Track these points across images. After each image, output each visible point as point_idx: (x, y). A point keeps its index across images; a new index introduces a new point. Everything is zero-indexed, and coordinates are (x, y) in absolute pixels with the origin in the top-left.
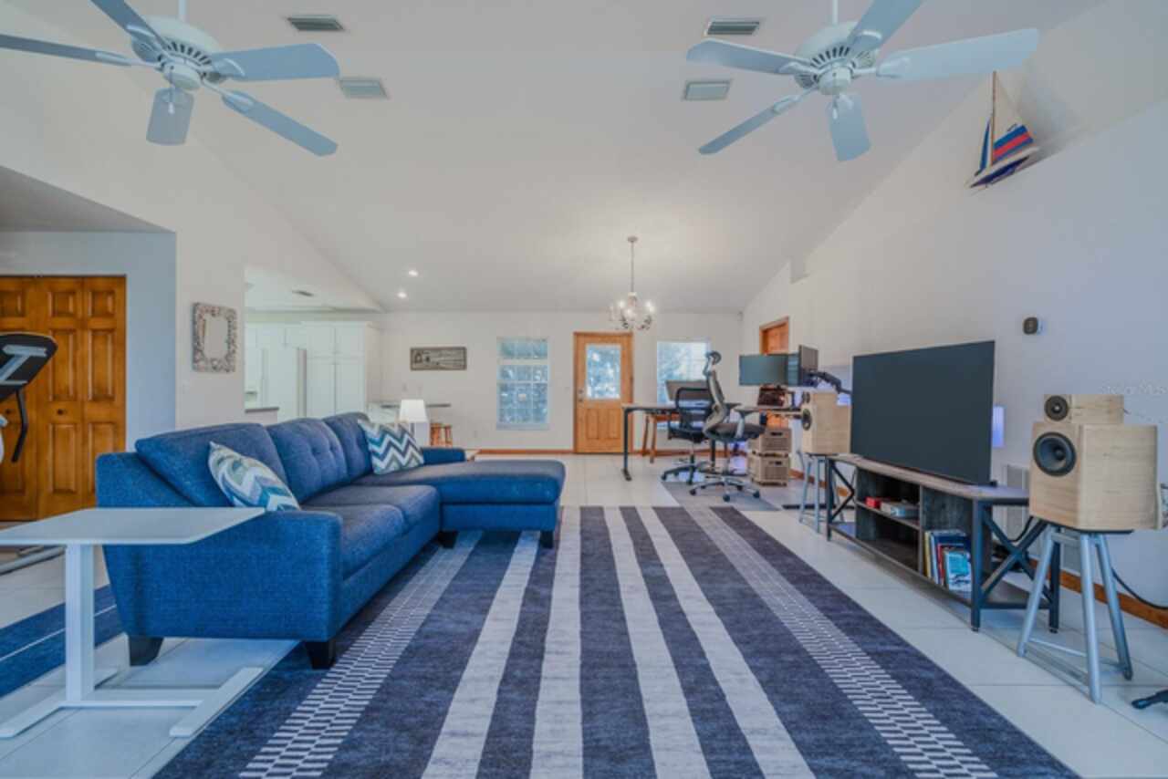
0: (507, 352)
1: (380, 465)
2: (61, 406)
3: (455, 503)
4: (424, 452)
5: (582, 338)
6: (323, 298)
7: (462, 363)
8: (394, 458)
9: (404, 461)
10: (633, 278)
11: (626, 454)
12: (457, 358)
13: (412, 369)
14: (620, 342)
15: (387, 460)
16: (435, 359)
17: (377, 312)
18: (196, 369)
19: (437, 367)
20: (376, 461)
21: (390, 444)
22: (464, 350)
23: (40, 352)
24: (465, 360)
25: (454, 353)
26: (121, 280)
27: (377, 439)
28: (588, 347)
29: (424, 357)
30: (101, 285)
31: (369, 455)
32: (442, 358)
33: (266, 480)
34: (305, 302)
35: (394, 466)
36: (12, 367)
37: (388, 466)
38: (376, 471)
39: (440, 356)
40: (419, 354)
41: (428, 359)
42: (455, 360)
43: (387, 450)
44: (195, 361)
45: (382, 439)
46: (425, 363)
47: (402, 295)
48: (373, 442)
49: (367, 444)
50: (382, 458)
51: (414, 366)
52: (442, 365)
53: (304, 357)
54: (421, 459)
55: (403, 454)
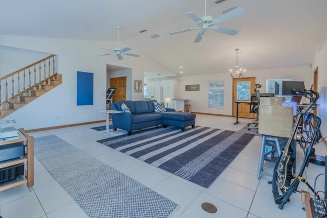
0: (212, 85)
1: (156, 110)
2: (120, 98)
3: (166, 119)
4: (166, 109)
5: (235, 80)
6: (163, 76)
7: (198, 89)
8: (159, 109)
9: (161, 110)
10: (237, 61)
11: (237, 117)
12: (197, 88)
13: (186, 91)
14: (250, 80)
15: (157, 109)
16: (191, 88)
17: (177, 77)
18: (135, 92)
19: (192, 90)
20: (155, 110)
21: (159, 107)
22: (199, 85)
23: (114, 90)
24: (199, 88)
25: (196, 86)
26: (126, 77)
27: (156, 105)
28: (238, 83)
29: (189, 87)
30: (124, 78)
31: (154, 108)
32: (193, 88)
33: (125, 108)
34: (159, 77)
35: (159, 111)
36: (112, 92)
37: (157, 111)
38: (155, 112)
39: (193, 87)
40: (187, 87)
41: (190, 88)
42: (196, 88)
43: (158, 108)
44: (135, 90)
45: (162, 105)
46: (189, 89)
47: (181, 72)
48: (155, 106)
49: (154, 106)
50: (156, 109)
51: (186, 90)
52: (193, 90)
53: (162, 88)
54: (165, 110)
55: (161, 109)
